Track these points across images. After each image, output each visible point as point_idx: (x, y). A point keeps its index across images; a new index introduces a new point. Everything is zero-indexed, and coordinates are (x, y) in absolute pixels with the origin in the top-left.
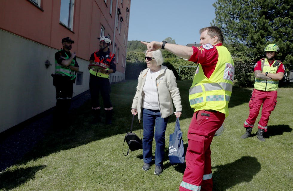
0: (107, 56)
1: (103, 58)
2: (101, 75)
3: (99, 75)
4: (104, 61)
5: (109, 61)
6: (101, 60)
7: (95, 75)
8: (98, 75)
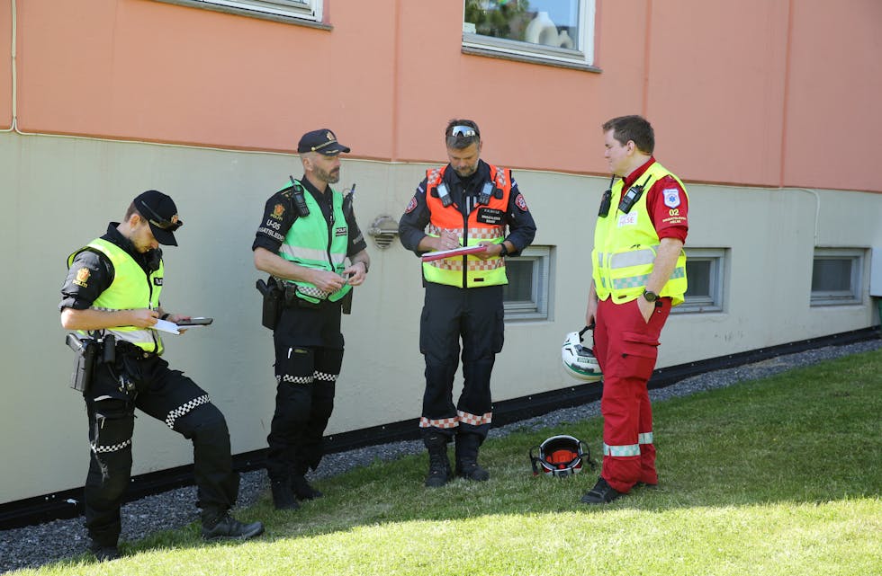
0: (488, 189)
1: (475, 204)
2: (482, 280)
3: (476, 280)
4: (481, 212)
5: (502, 204)
6: (466, 217)
7: (460, 285)
8: (471, 284)
